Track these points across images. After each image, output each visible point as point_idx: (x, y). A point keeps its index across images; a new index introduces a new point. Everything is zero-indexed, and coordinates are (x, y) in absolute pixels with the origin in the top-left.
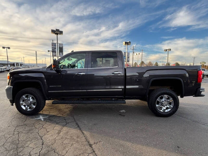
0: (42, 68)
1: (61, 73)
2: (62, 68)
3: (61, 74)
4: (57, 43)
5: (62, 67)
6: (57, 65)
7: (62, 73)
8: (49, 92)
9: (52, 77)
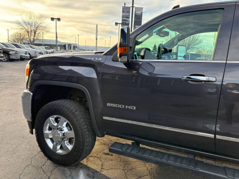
0: (94, 54)
1: (137, 70)
2: (143, 57)
3: (138, 73)
4: (133, 7)
5: (142, 54)
6: (131, 48)
7: (142, 72)
8: (105, 118)
9: (117, 79)
